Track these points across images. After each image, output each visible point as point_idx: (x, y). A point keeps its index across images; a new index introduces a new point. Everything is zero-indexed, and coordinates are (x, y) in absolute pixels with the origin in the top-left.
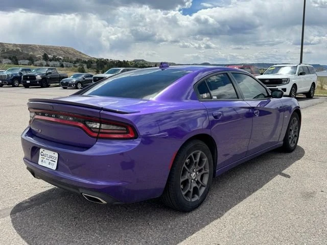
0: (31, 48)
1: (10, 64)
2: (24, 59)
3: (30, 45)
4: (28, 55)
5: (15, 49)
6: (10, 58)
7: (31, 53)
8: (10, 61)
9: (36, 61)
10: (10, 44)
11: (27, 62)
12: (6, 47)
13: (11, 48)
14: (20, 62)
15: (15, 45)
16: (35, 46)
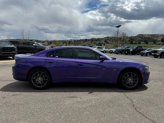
0: (156, 36)
1: (144, 44)
2: (151, 41)
3: (156, 34)
4: (153, 39)
5: (148, 37)
6: (144, 41)
7: (156, 39)
8: (144, 43)
9: (157, 42)
10: (146, 35)
11: (152, 43)
12: (144, 36)
13: (146, 36)
14: (149, 43)
15: (149, 35)
16: (158, 35)
